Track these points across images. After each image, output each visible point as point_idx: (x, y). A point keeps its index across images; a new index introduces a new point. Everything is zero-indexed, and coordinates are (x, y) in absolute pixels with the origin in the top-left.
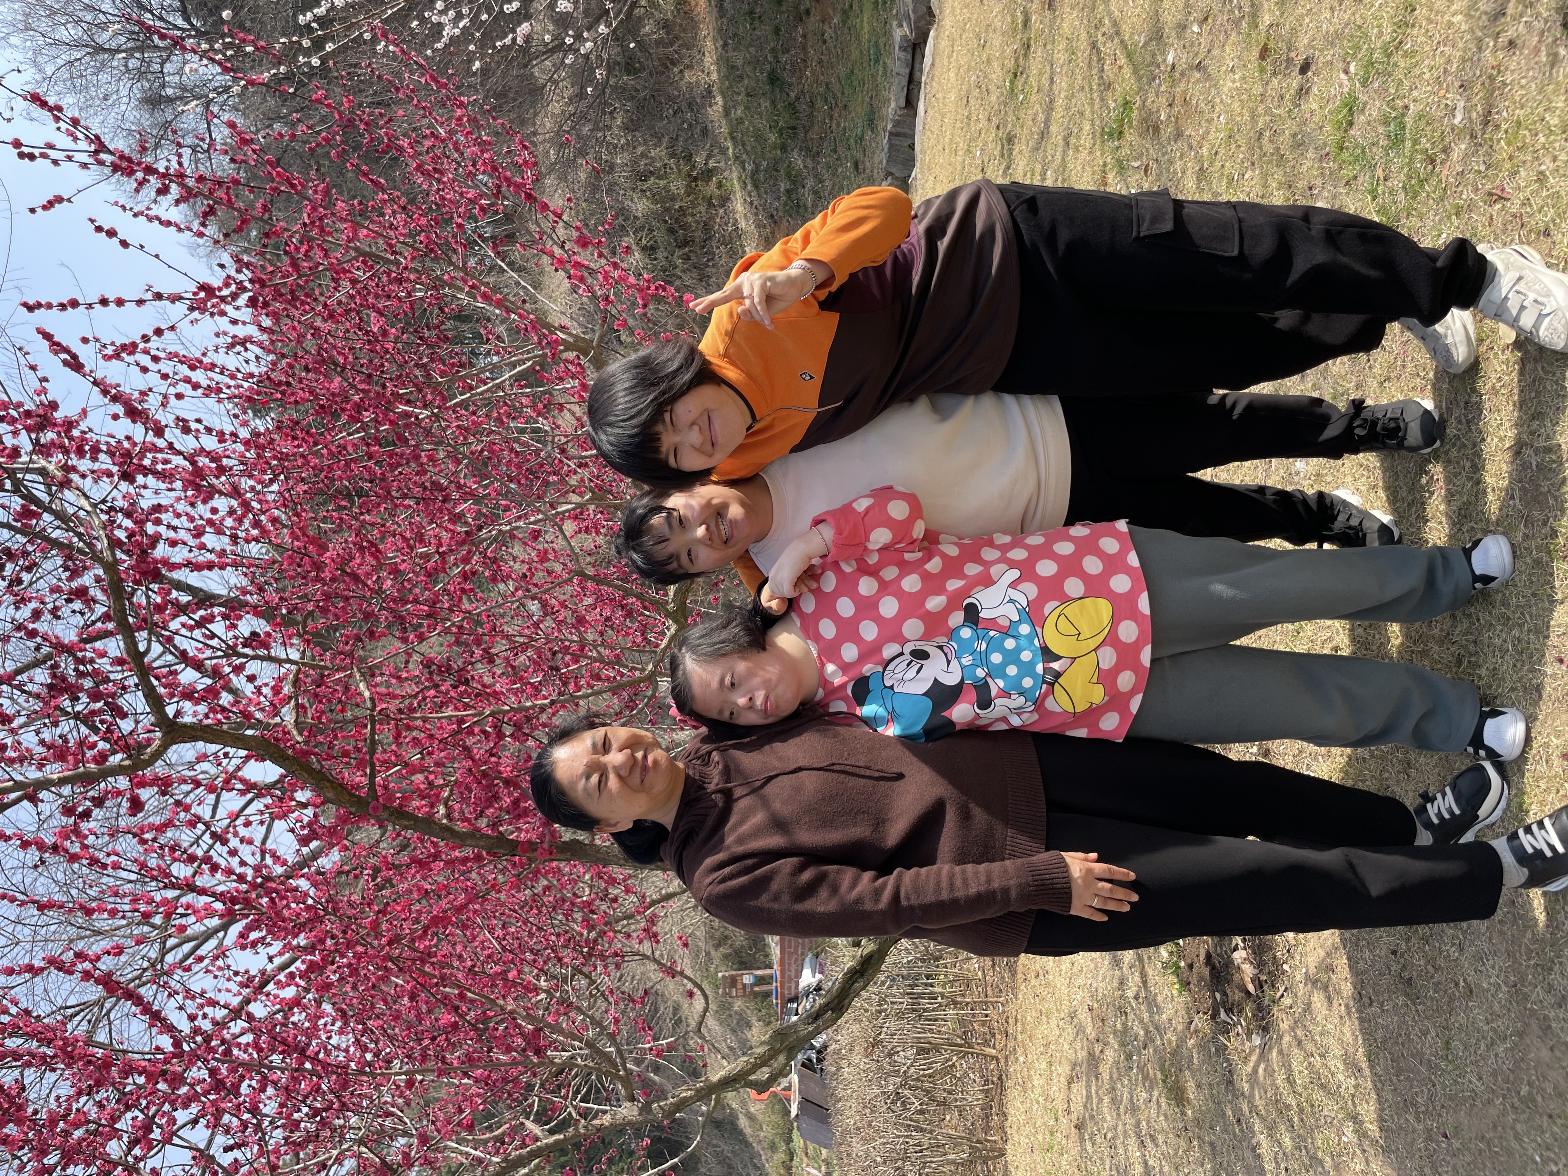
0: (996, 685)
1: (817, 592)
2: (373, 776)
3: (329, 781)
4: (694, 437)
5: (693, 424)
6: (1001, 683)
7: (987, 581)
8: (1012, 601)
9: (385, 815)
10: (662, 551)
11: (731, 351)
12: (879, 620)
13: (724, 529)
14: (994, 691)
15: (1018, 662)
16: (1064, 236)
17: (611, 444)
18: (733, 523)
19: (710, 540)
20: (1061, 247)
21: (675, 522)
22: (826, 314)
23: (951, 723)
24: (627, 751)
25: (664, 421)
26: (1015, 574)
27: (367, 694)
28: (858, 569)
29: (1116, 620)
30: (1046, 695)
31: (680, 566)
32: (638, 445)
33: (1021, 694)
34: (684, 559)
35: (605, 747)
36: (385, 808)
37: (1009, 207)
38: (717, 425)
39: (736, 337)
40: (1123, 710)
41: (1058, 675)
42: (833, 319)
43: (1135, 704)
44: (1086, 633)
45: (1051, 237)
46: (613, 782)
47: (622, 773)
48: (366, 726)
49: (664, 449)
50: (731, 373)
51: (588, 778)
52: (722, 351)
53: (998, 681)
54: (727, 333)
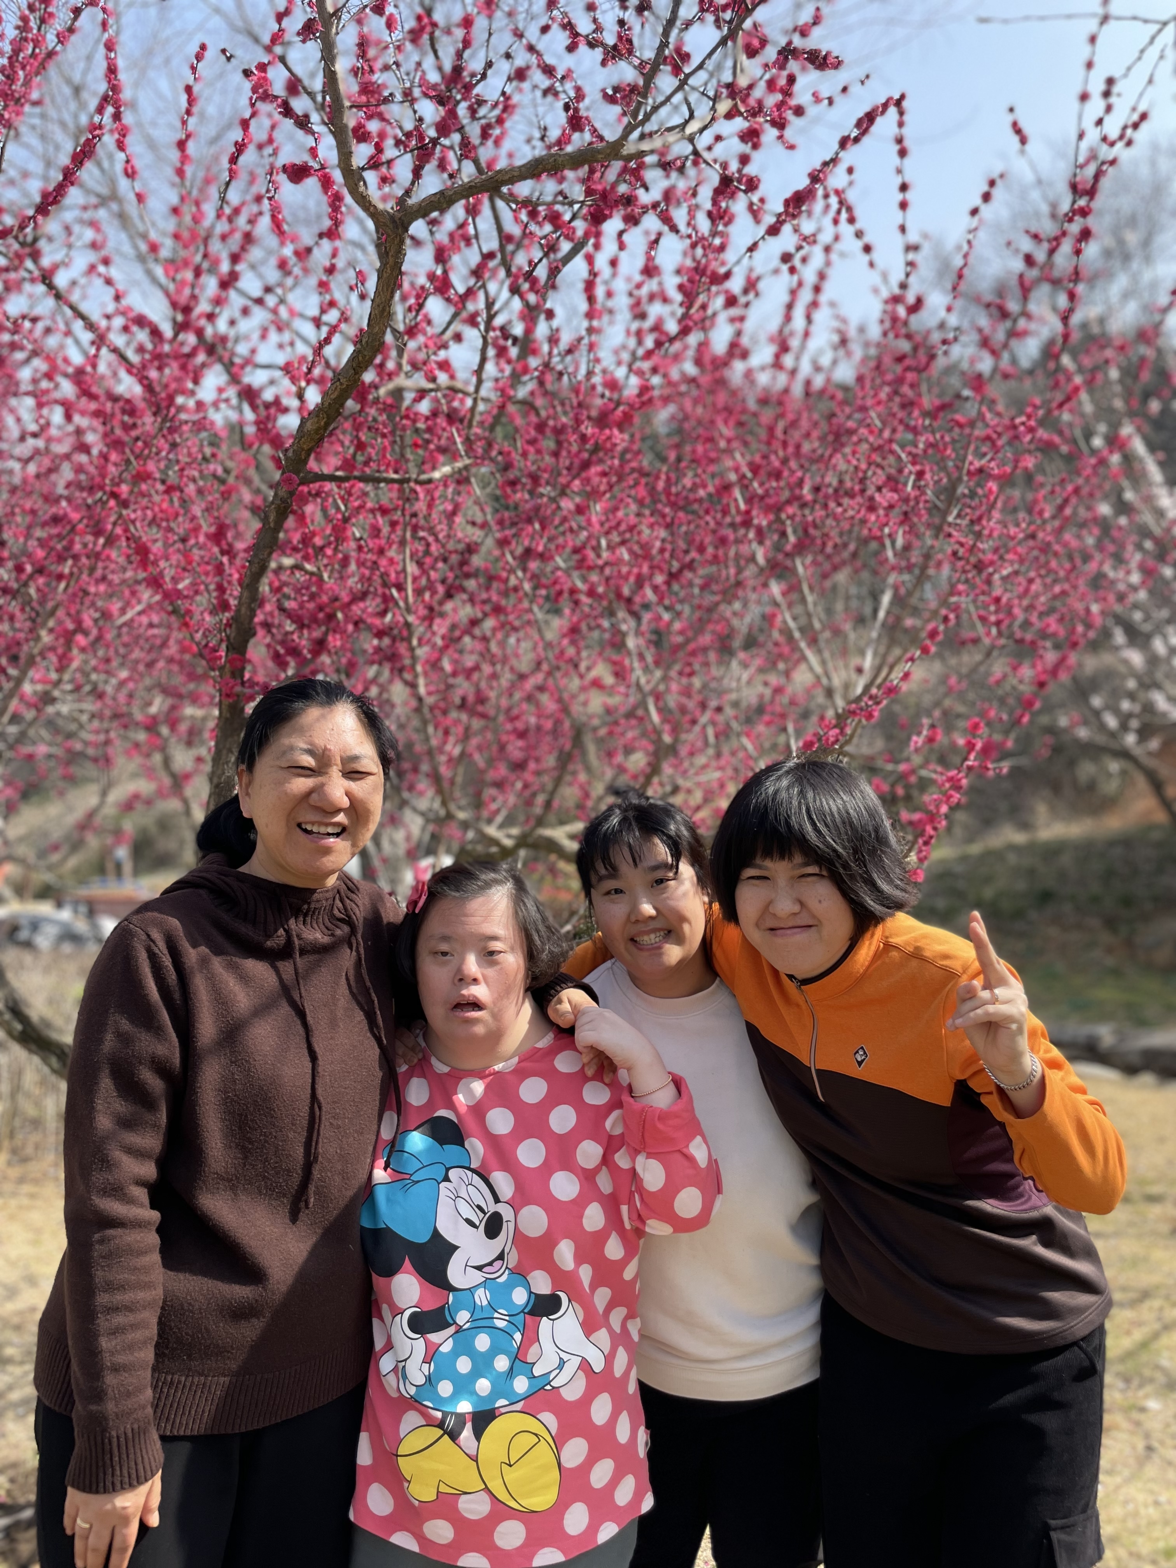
0: (445, 1341)
1: (581, 1077)
2: (332, 478)
3: (327, 424)
4: (785, 906)
5: (802, 904)
6: (446, 1348)
7: (589, 1327)
8: (562, 1364)
9: (282, 492)
10: (621, 858)
11: (894, 954)
12: (547, 1170)
13: (650, 939)
14: (434, 1337)
15: (476, 1373)
16: (1049, 1421)
17: (776, 792)
18: (657, 950)
19: (635, 919)
20: (1034, 1418)
21: (659, 874)
22: (951, 1089)
23: (391, 1272)
24: (345, 802)
25: (806, 864)
26: (598, 1365)
27: (437, 475)
28: (611, 1137)
29: (527, 1516)
30: (425, 1415)
31: (601, 879)
32: (775, 831)
33: (429, 1379)
34: (611, 884)
35: (353, 774)
36: (291, 494)
37: (1083, 1339)
38: (800, 937)
39: (914, 963)
40: (395, 1522)
41: (454, 1436)
42: (943, 1097)
43: (403, 1540)
44: (511, 1475)
45: (1045, 1403)
46: (301, 784)
47: (314, 796)
48: (396, 472)
49: (768, 863)
50: (865, 952)
51: (310, 752)
52: (894, 940)
53: (450, 1342)
54: (918, 949)
